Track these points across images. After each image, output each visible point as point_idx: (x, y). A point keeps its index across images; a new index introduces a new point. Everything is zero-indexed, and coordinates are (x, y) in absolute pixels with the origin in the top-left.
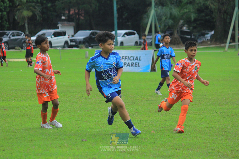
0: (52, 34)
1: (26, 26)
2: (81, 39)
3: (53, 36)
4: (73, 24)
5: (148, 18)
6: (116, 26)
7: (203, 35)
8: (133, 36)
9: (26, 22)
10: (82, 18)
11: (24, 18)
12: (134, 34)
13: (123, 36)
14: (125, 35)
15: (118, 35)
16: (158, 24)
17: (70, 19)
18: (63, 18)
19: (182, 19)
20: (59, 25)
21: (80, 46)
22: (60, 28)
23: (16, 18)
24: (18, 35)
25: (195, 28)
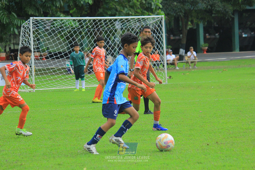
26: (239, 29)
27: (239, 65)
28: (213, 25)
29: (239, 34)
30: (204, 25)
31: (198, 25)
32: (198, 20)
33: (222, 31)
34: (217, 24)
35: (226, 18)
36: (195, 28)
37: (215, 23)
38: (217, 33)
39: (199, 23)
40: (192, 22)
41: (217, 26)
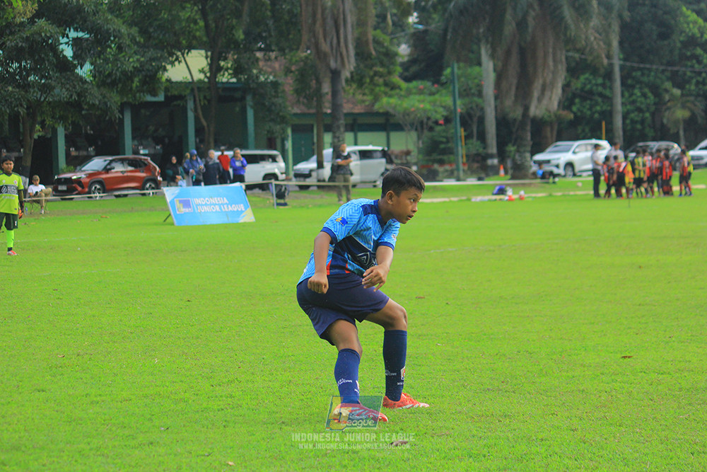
9: (681, 126)
11: (677, 122)
26: (134, 138)
27: (132, 208)
28: (83, 131)
29: (133, 149)
30: (65, 130)
31: (55, 131)
32: (54, 121)
33: (100, 143)
34: (91, 129)
35: (107, 118)
36: (49, 136)
37: (88, 127)
38: (91, 146)
39: (56, 126)
40: (43, 124)
41: (92, 132)
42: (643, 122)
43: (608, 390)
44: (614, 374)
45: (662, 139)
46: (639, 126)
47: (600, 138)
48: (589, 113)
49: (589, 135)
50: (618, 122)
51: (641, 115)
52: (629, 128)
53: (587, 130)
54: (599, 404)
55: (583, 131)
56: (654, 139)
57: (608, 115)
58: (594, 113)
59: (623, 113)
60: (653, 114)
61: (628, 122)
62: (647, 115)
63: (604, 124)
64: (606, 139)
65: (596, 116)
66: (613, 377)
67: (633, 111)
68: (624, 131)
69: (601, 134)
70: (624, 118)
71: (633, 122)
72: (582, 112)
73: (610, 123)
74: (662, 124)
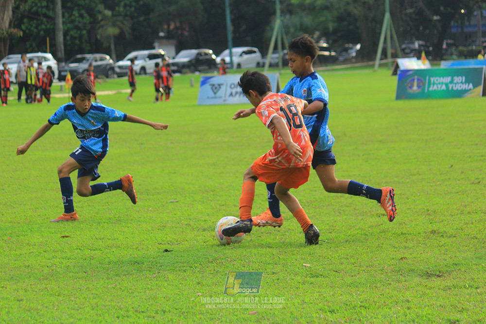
0: (147, 56)
1: (113, 47)
2: (185, 62)
3: (147, 59)
4: (174, 42)
5: (272, 30)
6: (230, 43)
7: (346, 50)
8: (253, 55)
9: (112, 41)
10: (186, 33)
11: (108, 37)
12: (255, 52)
13: (241, 55)
14: (244, 54)
15: (233, 54)
16: (285, 37)
17: (169, 36)
18: (162, 34)
19: (317, 30)
20: (156, 44)
21: (184, 70)
22: (156, 47)
23: (99, 37)
24: (102, 59)
25: (335, 41)
42: (80, 38)
43: (50, 265)
44: (54, 251)
45: (97, 52)
46: (77, 42)
47: (45, 52)
48: (35, 30)
49: (36, 49)
50: (60, 38)
51: (79, 32)
52: (69, 43)
53: (34, 45)
54: (42, 277)
55: (31, 46)
56: (91, 52)
57: (52, 33)
58: (39, 31)
59: (64, 29)
60: (89, 32)
61: (68, 38)
62: (84, 32)
63: (48, 39)
64: (50, 53)
65: (42, 33)
66: (54, 254)
67: (72, 29)
68: (65, 45)
69: (47, 48)
70: (65, 35)
71: (72, 38)
72: (30, 30)
73: (53, 39)
74: (97, 40)
